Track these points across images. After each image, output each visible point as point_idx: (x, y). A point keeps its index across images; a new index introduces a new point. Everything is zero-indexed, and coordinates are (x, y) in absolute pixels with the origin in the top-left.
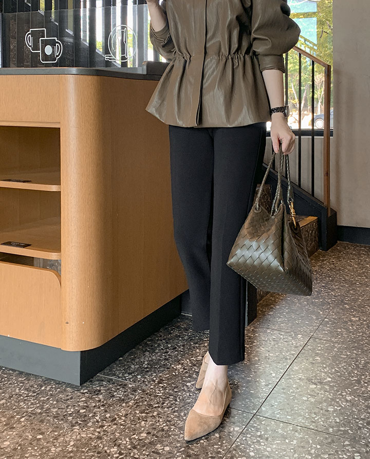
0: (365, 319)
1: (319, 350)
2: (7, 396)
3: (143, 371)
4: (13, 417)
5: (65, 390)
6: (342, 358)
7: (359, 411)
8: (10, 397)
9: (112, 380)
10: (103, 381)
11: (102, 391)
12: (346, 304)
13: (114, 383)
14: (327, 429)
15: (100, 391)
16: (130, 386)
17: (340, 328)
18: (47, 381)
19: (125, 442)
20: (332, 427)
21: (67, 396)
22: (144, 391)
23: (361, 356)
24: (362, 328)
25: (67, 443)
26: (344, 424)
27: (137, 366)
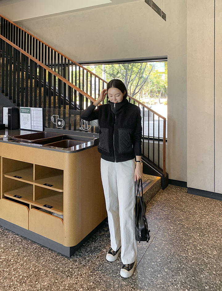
0: (176, 228)
1: (157, 244)
2: (45, 260)
3: (92, 252)
4: (47, 271)
5: (65, 259)
6: (165, 249)
7: (169, 277)
8: (46, 261)
9: (81, 255)
10: (77, 255)
11: (77, 261)
12: (169, 219)
13: (81, 257)
14: (157, 286)
15: (77, 260)
16: (87, 259)
17: (166, 233)
18: (59, 254)
19: (85, 286)
20: (159, 285)
21: (66, 262)
22: (92, 262)
23: (172, 249)
24: (174, 233)
25: (66, 285)
26: (163, 283)
27: (90, 249)
